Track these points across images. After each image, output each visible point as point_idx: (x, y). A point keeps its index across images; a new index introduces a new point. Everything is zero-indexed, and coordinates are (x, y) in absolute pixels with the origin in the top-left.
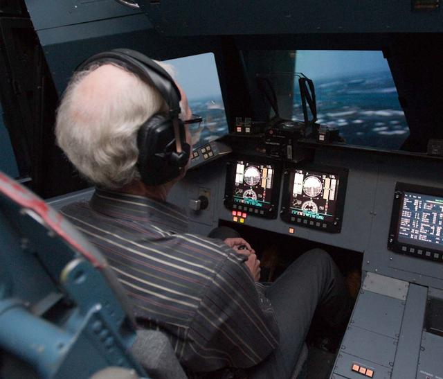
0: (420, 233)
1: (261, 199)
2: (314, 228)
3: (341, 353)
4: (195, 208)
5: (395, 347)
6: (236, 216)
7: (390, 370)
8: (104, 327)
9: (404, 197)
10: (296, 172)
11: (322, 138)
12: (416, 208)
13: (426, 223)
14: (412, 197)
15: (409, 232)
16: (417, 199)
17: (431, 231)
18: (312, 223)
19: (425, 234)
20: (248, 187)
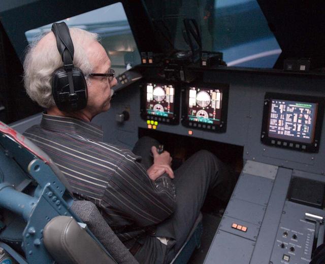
0: (285, 130)
1: (167, 111)
2: (206, 130)
3: (225, 217)
4: (120, 120)
5: (264, 211)
6: (150, 124)
7: (259, 227)
8: (54, 194)
9: (271, 103)
10: (190, 89)
11: (204, 63)
12: (281, 111)
13: (289, 122)
14: (278, 103)
15: (276, 129)
16: (282, 104)
17: (294, 128)
18: (204, 126)
19: (288, 130)
20: (157, 103)
